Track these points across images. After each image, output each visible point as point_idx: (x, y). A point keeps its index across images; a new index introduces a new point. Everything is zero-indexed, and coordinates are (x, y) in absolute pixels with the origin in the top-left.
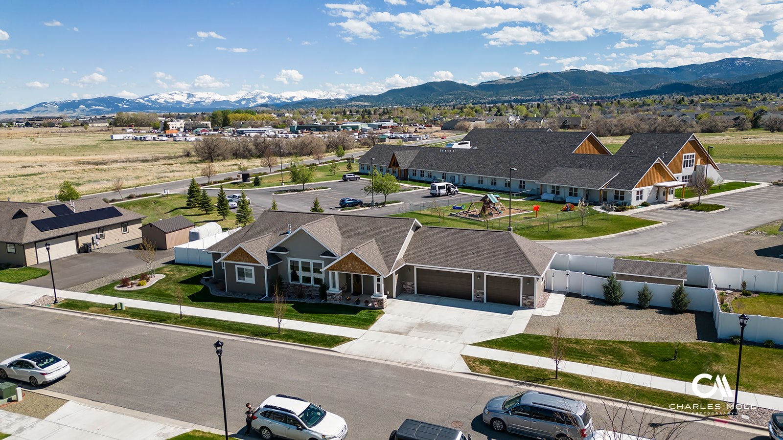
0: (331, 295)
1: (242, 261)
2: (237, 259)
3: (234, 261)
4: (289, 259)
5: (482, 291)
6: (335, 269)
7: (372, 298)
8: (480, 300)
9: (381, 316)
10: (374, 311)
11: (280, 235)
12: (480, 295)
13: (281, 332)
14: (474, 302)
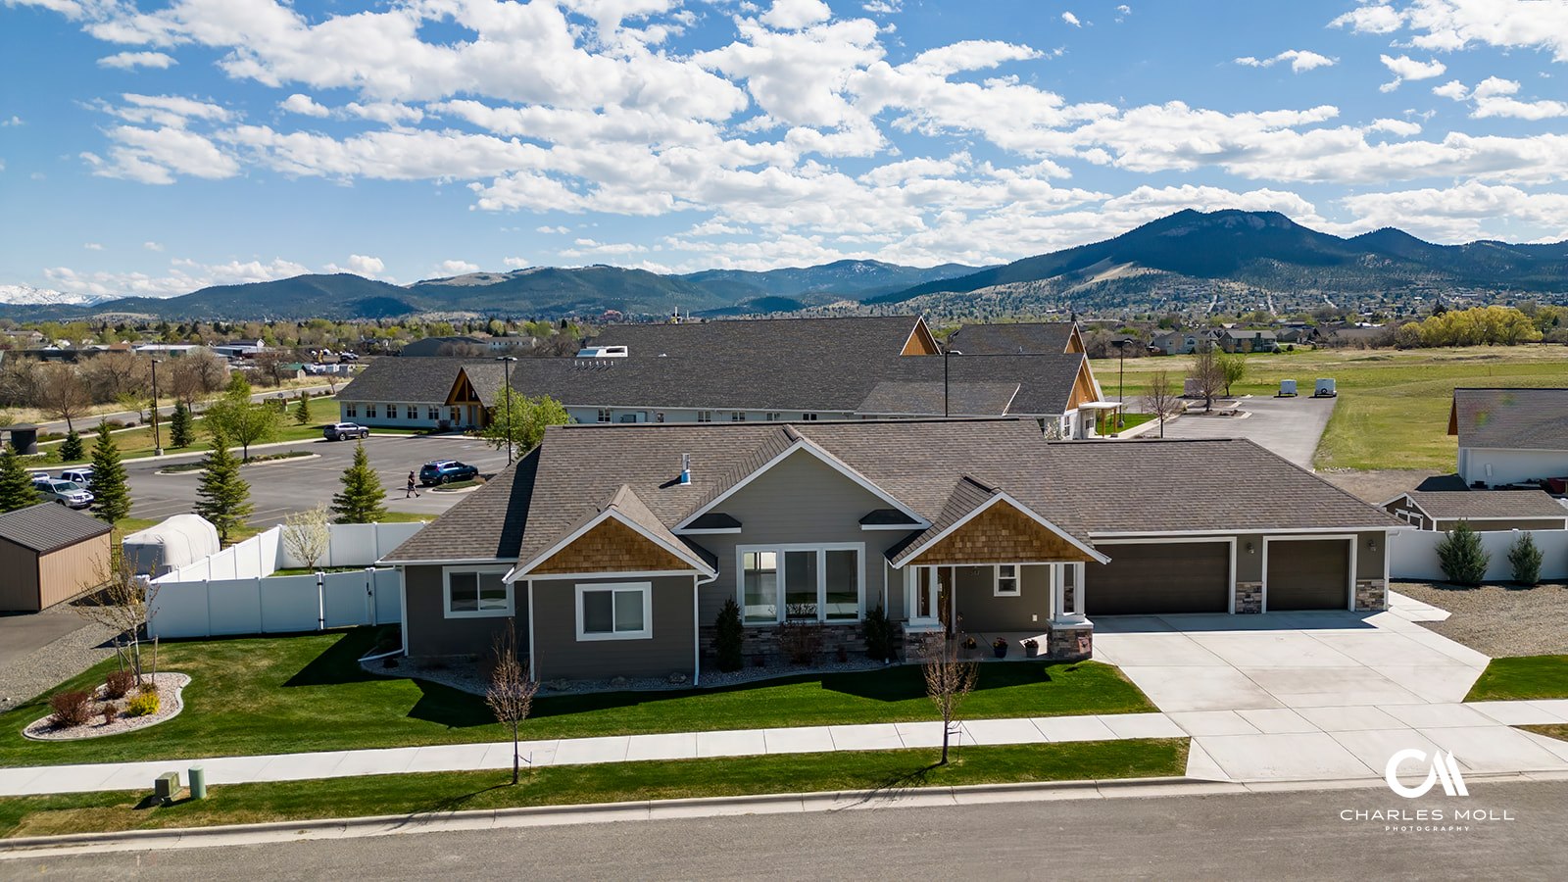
0: (919, 639)
1: (604, 569)
2: (585, 565)
3: (571, 570)
4: (741, 550)
5: (1258, 584)
6: (931, 557)
7: (1055, 631)
8: (1251, 606)
9: (1124, 675)
10: (1076, 665)
11: (662, 487)
12: (1253, 595)
13: (950, 760)
14: (1236, 613)
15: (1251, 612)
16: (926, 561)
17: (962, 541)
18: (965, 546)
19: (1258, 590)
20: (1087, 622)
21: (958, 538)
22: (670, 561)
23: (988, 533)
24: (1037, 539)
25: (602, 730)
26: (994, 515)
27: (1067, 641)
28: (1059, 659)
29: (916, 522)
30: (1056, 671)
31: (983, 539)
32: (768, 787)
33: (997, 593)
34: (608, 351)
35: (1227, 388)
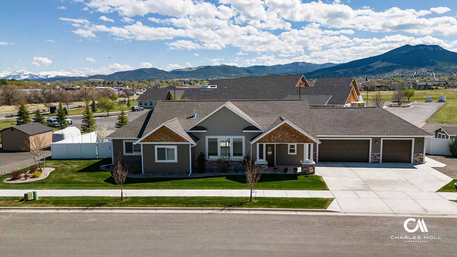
0: (260, 166)
2: (158, 140)
3: (154, 141)
4: (207, 137)
5: (379, 154)
6: (263, 140)
7: (303, 165)
8: (377, 161)
9: (323, 179)
10: (308, 175)
11: (187, 119)
12: (377, 157)
13: (253, 200)
14: (371, 163)
15: (376, 162)
16: (262, 142)
17: (274, 136)
18: (274, 138)
19: (379, 155)
20: (314, 162)
21: (272, 135)
22: (182, 140)
23: (282, 134)
24: (298, 136)
25: (155, 188)
26: (284, 128)
27: (307, 168)
28: (304, 173)
29: (260, 130)
30: (302, 177)
31: (280, 135)
32: (193, 205)
33: (289, 153)
34: (211, 87)
35: (408, 99)
